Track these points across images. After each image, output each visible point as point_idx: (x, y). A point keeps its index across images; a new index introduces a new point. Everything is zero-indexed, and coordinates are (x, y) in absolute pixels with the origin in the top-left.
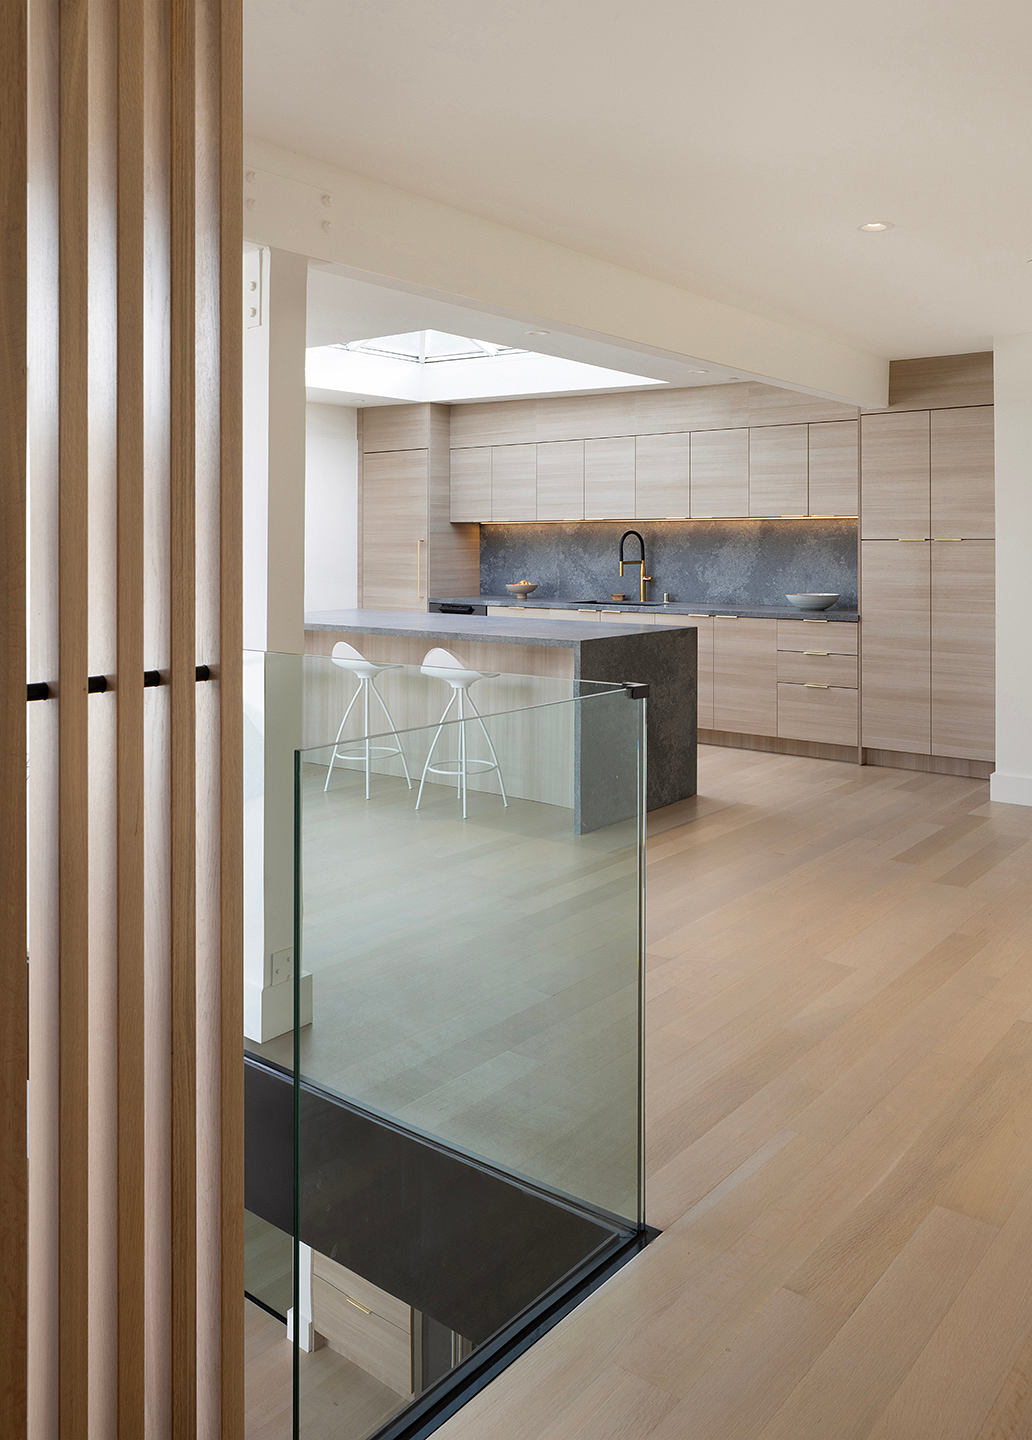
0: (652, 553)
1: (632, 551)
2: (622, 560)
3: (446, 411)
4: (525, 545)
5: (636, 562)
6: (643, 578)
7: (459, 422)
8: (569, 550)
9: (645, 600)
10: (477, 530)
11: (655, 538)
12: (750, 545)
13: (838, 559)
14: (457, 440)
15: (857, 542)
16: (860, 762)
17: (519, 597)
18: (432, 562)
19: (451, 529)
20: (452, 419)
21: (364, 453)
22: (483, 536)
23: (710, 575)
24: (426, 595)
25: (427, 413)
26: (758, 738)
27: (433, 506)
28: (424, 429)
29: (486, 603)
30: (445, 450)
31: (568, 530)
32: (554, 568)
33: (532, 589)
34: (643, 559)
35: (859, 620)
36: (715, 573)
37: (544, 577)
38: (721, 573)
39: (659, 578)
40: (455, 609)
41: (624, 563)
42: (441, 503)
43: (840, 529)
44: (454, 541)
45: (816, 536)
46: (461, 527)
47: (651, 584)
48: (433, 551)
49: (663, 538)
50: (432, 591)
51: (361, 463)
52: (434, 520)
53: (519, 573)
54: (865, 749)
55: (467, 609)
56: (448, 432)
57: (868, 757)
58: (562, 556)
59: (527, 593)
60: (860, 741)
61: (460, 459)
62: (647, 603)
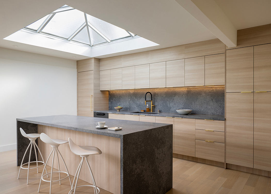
0: (154, 98)
1: (148, 98)
2: (146, 100)
3: (99, 60)
4: (120, 96)
5: (150, 101)
6: (152, 106)
7: (102, 63)
8: (132, 98)
9: (152, 112)
10: (108, 93)
11: (155, 94)
12: (184, 96)
13: (212, 100)
14: (102, 68)
15: (224, 93)
16: (225, 168)
17: (118, 111)
18: (94, 101)
19: (100, 92)
20: (100, 62)
21: (78, 72)
22: (109, 94)
23: (171, 105)
24: (93, 110)
25: (93, 61)
26: (188, 157)
27: (95, 86)
28: (92, 65)
29: (108, 112)
30: (98, 71)
31: (131, 92)
32: (128, 103)
33: (121, 108)
34: (152, 100)
35: (225, 120)
36: (173, 104)
37: (125, 105)
38: (175, 104)
39: (156, 106)
40: (100, 114)
41: (146, 101)
42: (97, 85)
43: (213, 90)
44: (101, 95)
45: (205, 93)
46: (103, 92)
47: (154, 107)
48: (95, 98)
49: (157, 94)
50: (95, 109)
51: (78, 75)
52: (95, 90)
53: (119, 104)
54: (227, 164)
55: (103, 114)
56: (99, 66)
57: (228, 167)
58: (130, 100)
59: (120, 110)
60: (225, 161)
61: (102, 73)
62: (153, 113)
